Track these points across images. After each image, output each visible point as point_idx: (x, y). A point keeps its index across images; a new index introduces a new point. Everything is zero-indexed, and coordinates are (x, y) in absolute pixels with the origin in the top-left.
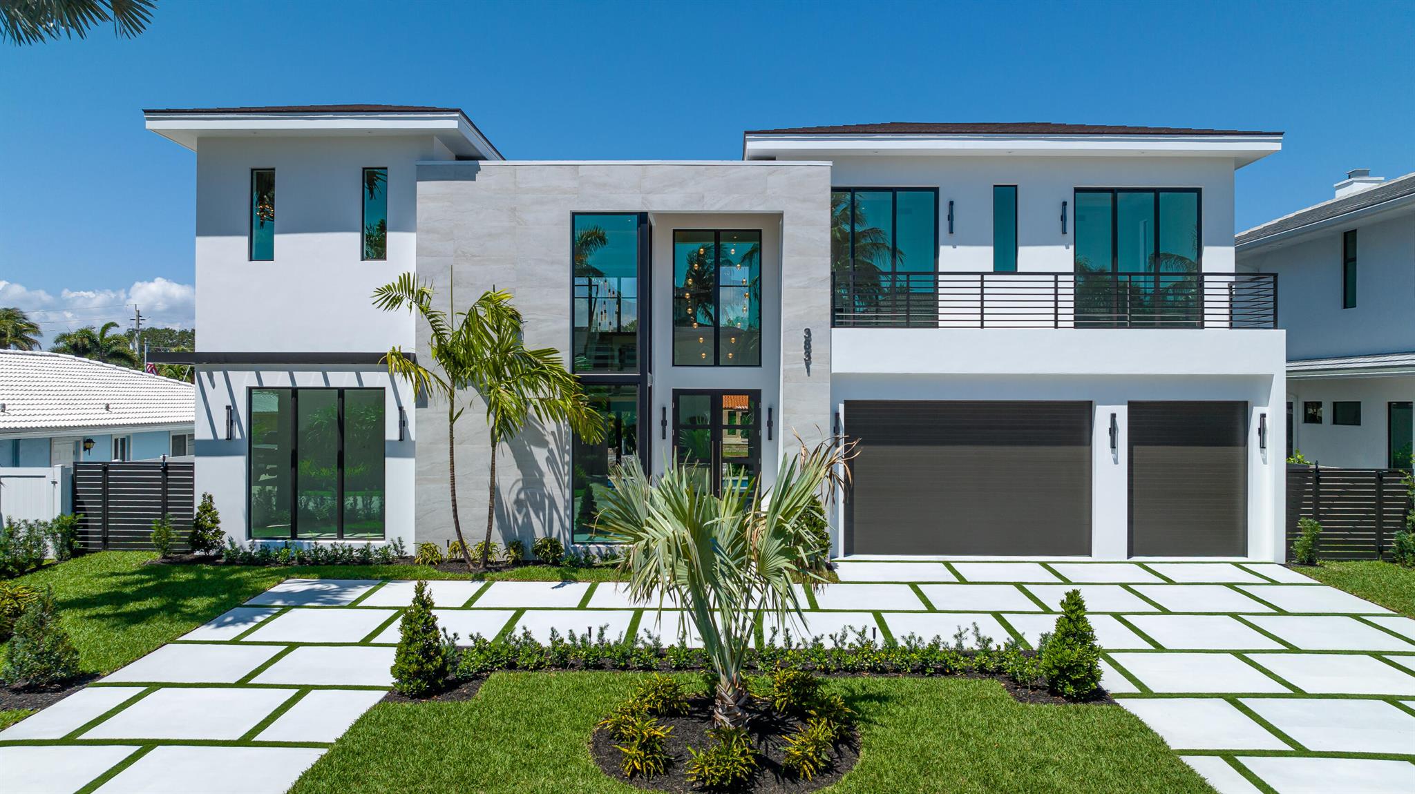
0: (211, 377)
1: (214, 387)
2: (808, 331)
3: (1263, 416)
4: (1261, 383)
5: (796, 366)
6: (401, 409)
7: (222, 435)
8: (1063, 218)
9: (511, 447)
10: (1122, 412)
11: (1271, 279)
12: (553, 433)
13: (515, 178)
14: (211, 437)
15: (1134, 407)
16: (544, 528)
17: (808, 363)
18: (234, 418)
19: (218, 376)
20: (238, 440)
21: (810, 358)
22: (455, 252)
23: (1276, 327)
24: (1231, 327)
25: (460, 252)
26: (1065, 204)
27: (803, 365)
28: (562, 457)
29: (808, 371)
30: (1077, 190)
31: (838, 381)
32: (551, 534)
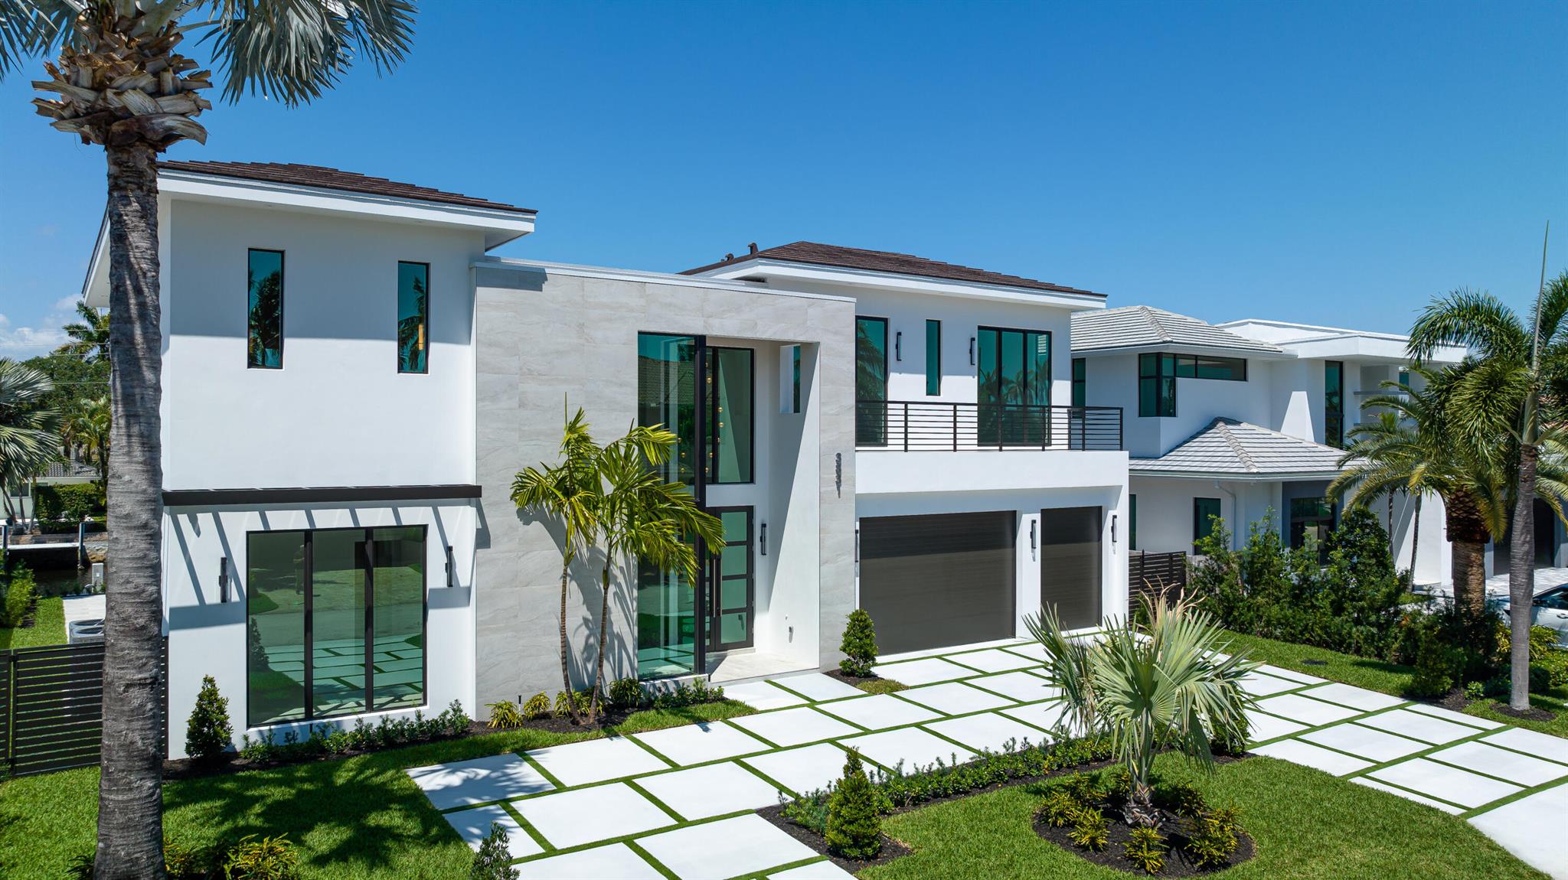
0: (194, 521)
1: (198, 534)
2: (839, 455)
3: (1115, 517)
4: (1111, 492)
5: (830, 489)
6: (449, 550)
7: (213, 596)
8: (971, 351)
9: (578, 585)
10: (1038, 517)
11: (1118, 412)
12: (621, 569)
13: (583, 290)
14: (196, 602)
15: (1045, 513)
16: (614, 671)
17: (839, 483)
18: (229, 573)
19: (205, 519)
20: (236, 603)
21: (840, 481)
22: (521, 369)
23: (1121, 449)
24: (1070, 449)
25: (525, 370)
26: (973, 339)
27: (835, 487)
28: (630, 593)
29: (839, 494)
30: (980, 328)
31: (861, 500)
32: (620, 675)
